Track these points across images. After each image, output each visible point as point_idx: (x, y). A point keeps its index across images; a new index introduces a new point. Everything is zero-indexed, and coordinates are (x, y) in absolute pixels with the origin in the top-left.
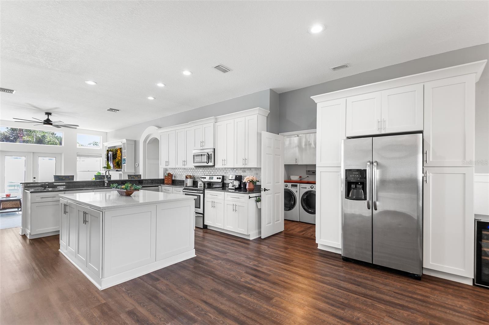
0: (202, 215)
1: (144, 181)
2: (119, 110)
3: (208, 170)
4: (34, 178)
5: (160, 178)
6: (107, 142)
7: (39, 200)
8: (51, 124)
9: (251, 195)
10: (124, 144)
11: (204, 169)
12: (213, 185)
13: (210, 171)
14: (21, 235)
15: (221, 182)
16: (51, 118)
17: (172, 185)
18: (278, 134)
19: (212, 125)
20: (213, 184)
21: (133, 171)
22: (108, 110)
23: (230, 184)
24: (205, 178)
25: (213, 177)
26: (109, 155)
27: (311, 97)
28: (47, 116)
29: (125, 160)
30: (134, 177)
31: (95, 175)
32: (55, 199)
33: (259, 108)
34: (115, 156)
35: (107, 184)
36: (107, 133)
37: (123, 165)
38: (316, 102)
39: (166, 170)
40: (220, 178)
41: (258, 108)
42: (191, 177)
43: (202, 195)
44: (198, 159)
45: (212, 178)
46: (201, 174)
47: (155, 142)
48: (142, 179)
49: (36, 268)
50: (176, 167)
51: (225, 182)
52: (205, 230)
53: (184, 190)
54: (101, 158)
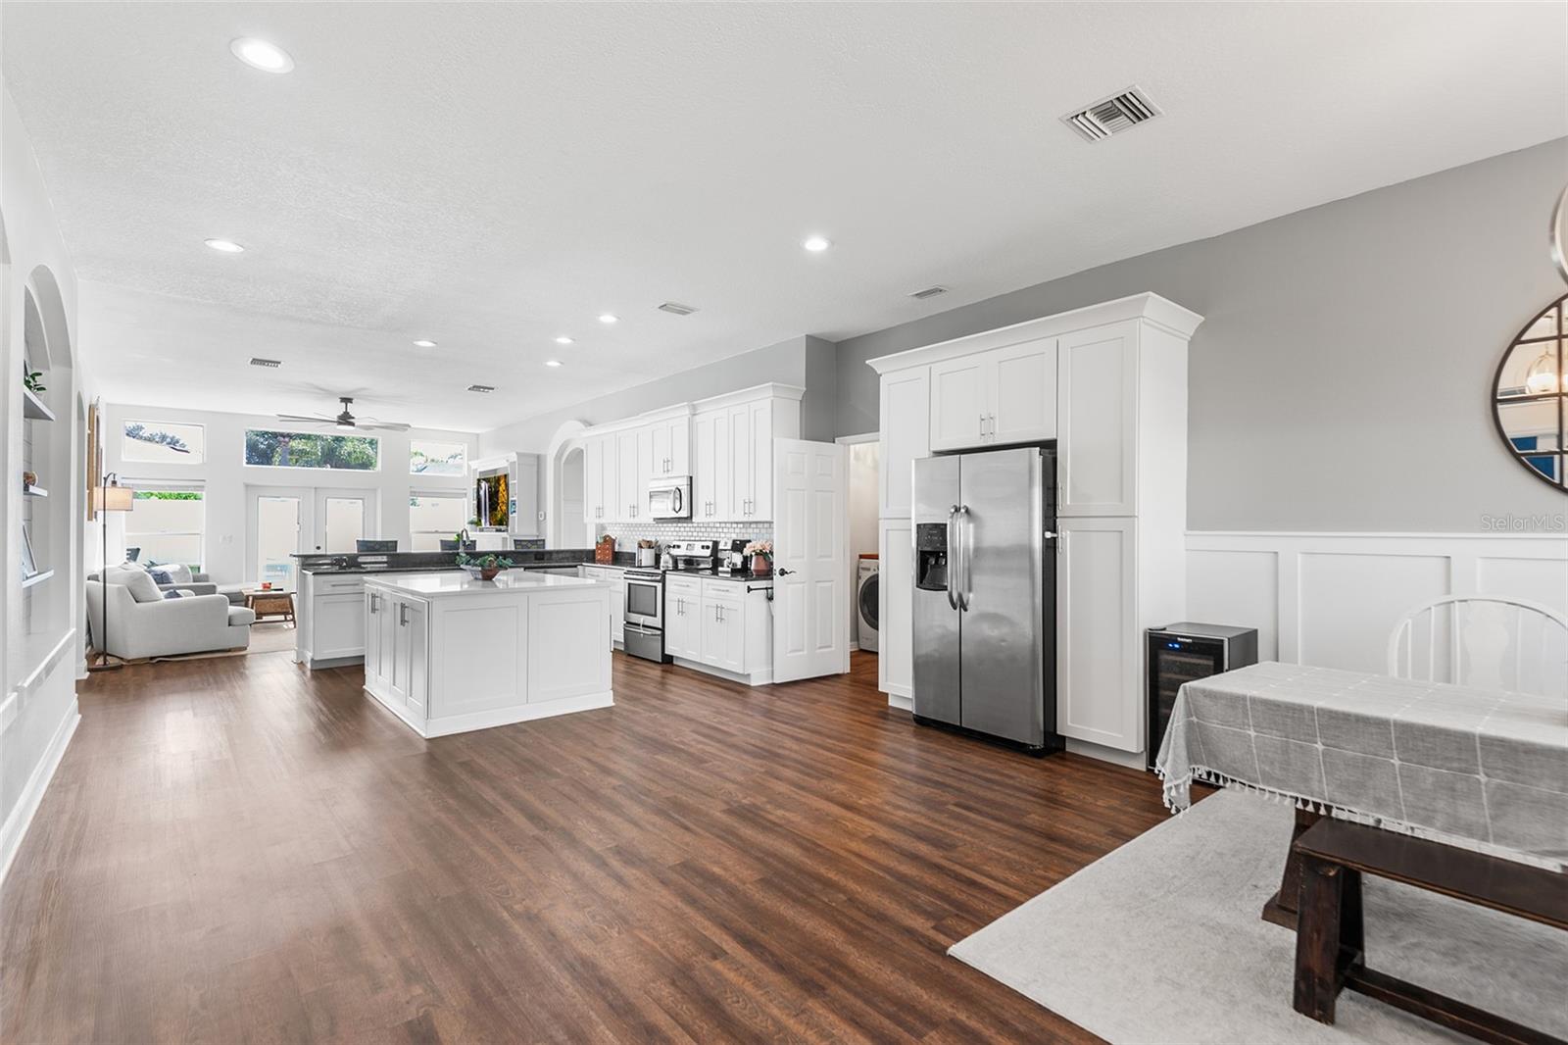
0: (659, 632)
1: (554, 556)
2: (492, 389)
3: (682, 527)
5: (586, 548)
6: (478, 458)
7: (328, 589)
8: (353, 424)
9: (753, 584)
10: (513, 464)
11: (680, 525)
12: (698, 565)
14: (294, 662)
15: (711, 556)
16: (352, 409)
17: (613, 564)
18: (834, 442)
19: (686, 420)
21: (535, 532)
22: (469, 389)
24: (679, 547)
25: (694, 544)
26: (482, 493)
27: (867, 362)
28: (344, 404)
29: (514, 504)
30: (529, 545)
31: (442, 541)
32: (357, 589)
33: (773, 386)
34: (494, 495)
36: (478, 435)
37: (510, 515)
38: (879, 372)
39: (600, 528)
40: (708, 547)
41: (771, 384)
42: (650, 545)
43: (659, 586)
45: (692, 547)
46: (672, 538)
47: (577, 460)
48: (545, 549)
49: (324, 709)
50: (619, 521)
51: (719, 556)
52: (666, 666)
53: (626, 576)
54: (465, 500)
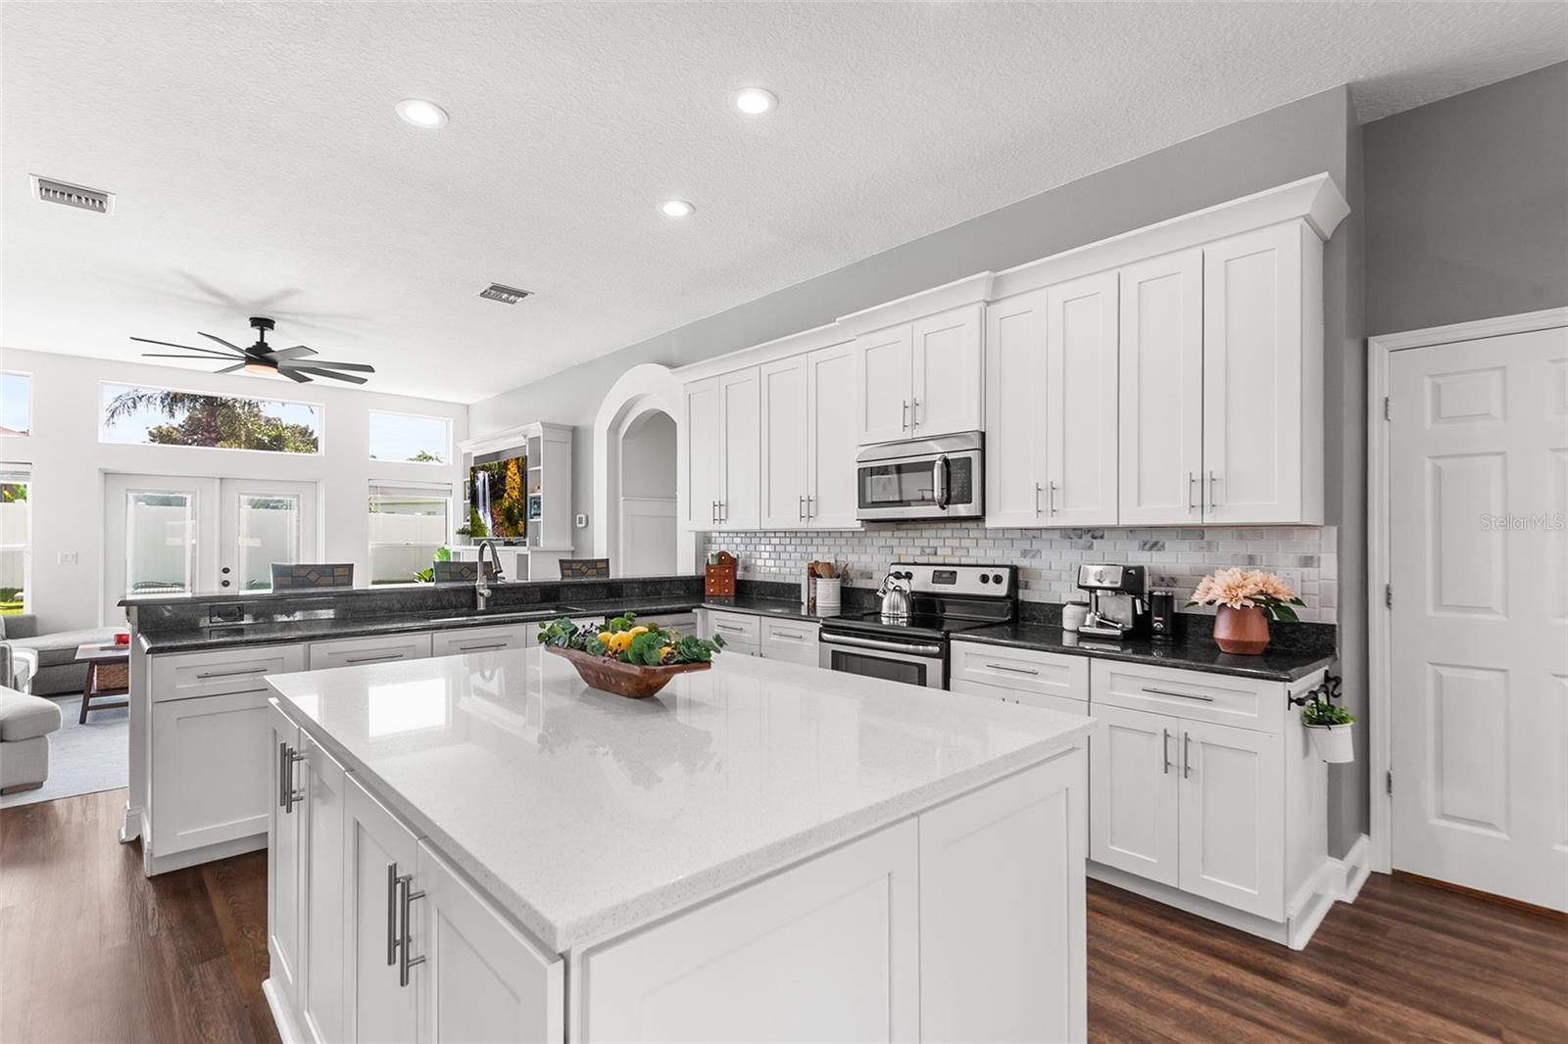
2: (522, 294)
3: (953, 537)
4: (226, 571)
5: (678, 575)
6: (468, 439)
7: (189, 686)
8: (273, 363)
10: (535, 441)
13: (933, 543)
14: (122, 843)
15: (1006, 597)
16: (275, 340)
19: (972, 314)
20: (942, 603)
22: (482, 295)
23: (1065, 609)
24: (909, 577)
25: (955, 572)
26: (479, 484)
28: (257, 330)
29: (537, 502)
30: (584, 569)
34: (497, 486)
35: (488, 600)
36: (468, 406)
37: (530, 520)
39: (704, 540)
42: (832, 571)
44: (879, 488)
45: (952, 578)
46: (885, 559)
47: (657, 430)
48: (611, 577)
50: (766, 526)
51: (1021, 597)
53: (826, 636)
54: (451, 498)
